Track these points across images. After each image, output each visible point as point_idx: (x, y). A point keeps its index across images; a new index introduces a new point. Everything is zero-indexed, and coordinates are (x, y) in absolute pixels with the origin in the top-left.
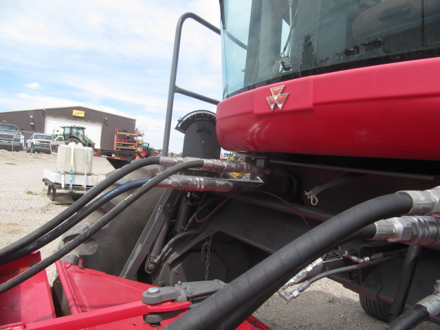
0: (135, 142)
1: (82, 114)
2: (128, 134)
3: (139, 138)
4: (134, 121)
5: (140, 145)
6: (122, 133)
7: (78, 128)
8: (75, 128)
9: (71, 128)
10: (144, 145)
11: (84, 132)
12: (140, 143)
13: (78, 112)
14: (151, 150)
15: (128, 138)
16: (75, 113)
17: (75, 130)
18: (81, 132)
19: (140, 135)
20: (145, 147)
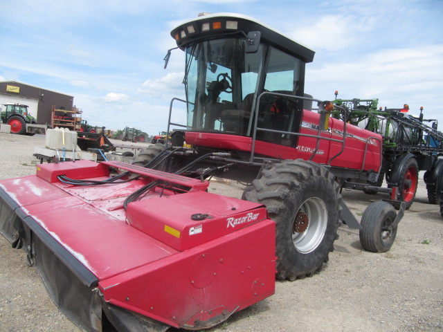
0: (73, 119)
1: (17, 90)
2: (65, 112)
3: (77, 116)
4: (72, 98)
5: (78, 123)
6: (59, 110)
7: (21, 106)
8: (18, 106)
9: (15, 106)
10: (82, 122)
11: (26, 110)
12: (78, 120)
13: (12, 87)
14: (88, 127)
15: (65, 115)
16: (9, 88)
17: (18, 108)
18: (24, 110)
19: (78, 113)
20: (83, 125)
